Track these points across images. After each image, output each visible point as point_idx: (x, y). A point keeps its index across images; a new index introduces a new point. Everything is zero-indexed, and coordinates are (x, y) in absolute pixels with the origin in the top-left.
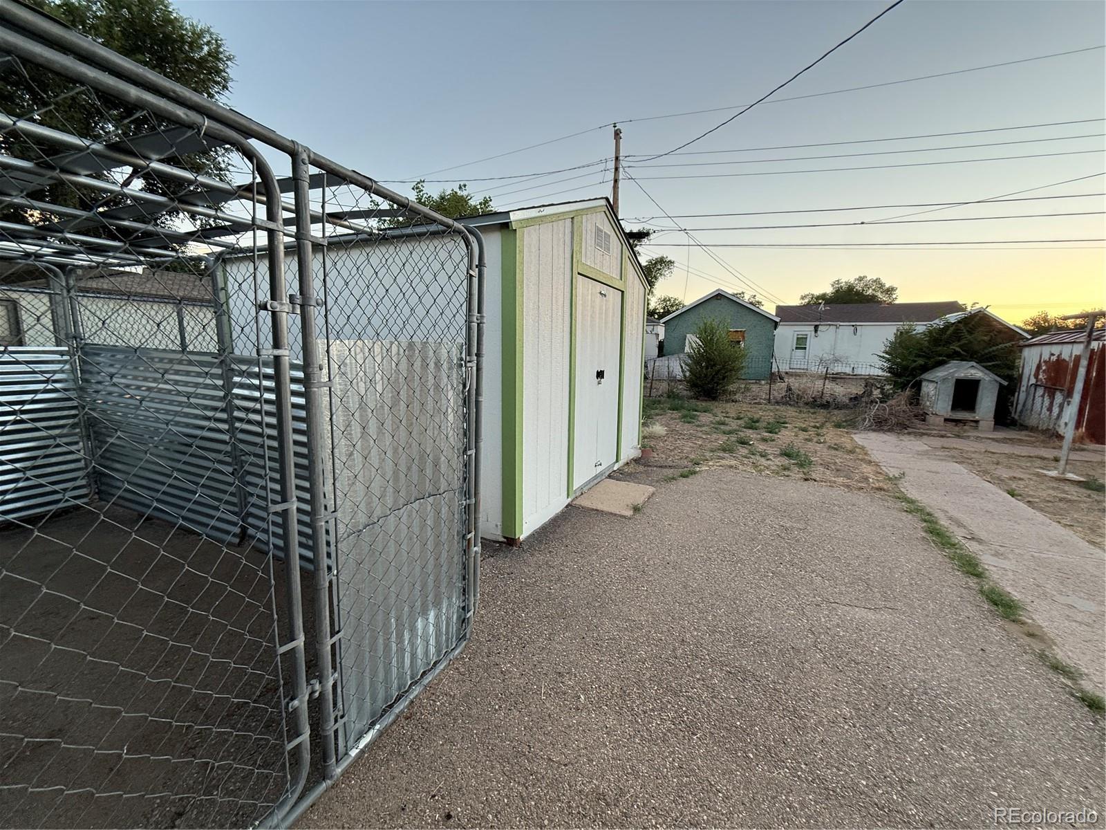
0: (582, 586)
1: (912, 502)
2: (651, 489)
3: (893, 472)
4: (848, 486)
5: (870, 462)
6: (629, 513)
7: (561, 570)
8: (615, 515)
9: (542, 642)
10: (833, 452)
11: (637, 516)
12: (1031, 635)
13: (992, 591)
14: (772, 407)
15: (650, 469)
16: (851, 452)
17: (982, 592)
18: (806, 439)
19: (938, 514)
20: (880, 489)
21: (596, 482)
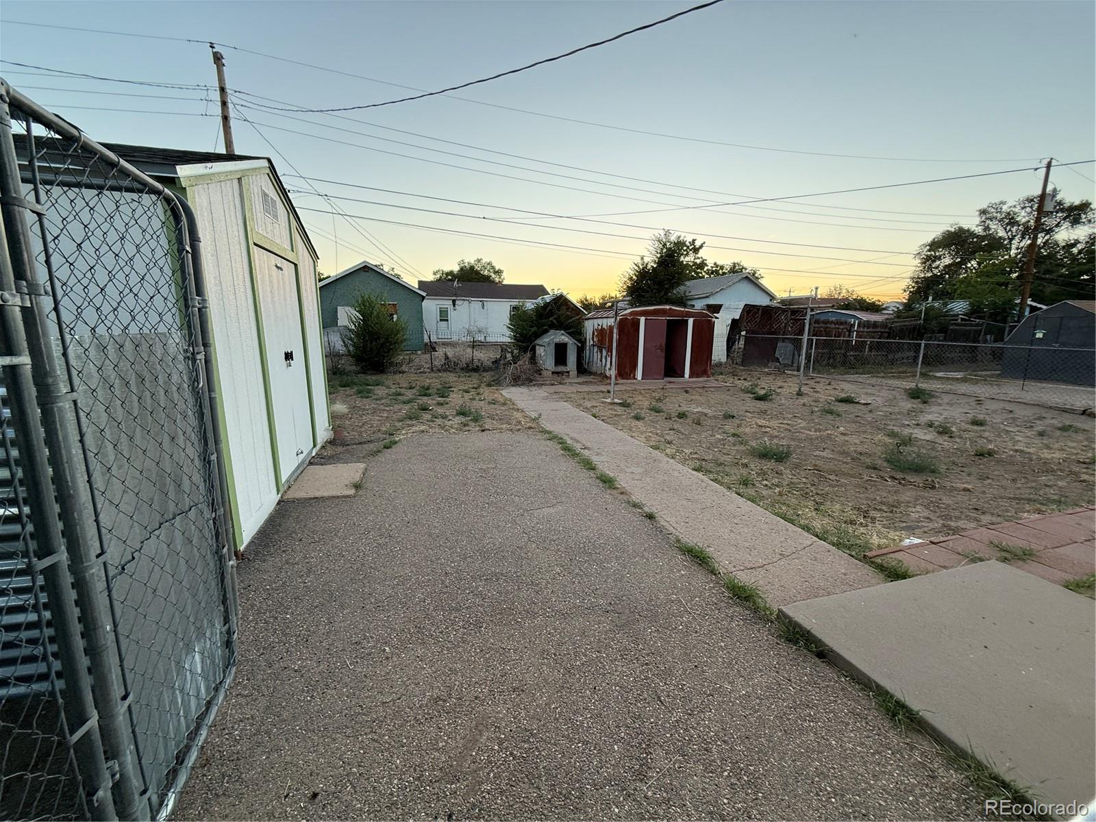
0: (337, 568)
1: (550, 432)
2: (362, 466)
3: (533, 415)
4: (511, 430)
5: (518, 410)
6: (352, 492)
7: (308, 563)
8: (338, 497)
9: (322, 629)
10: (493, 406)
11: (361, 492)
12: (622, 493)
13: (602, 475)
14: (436, 375)
15: (349, 447)
16: (504, 404)
17: (597, 478)
18: (471, 399)
19: (565, 437)
20: (530, 428)
21: (299, 472)
